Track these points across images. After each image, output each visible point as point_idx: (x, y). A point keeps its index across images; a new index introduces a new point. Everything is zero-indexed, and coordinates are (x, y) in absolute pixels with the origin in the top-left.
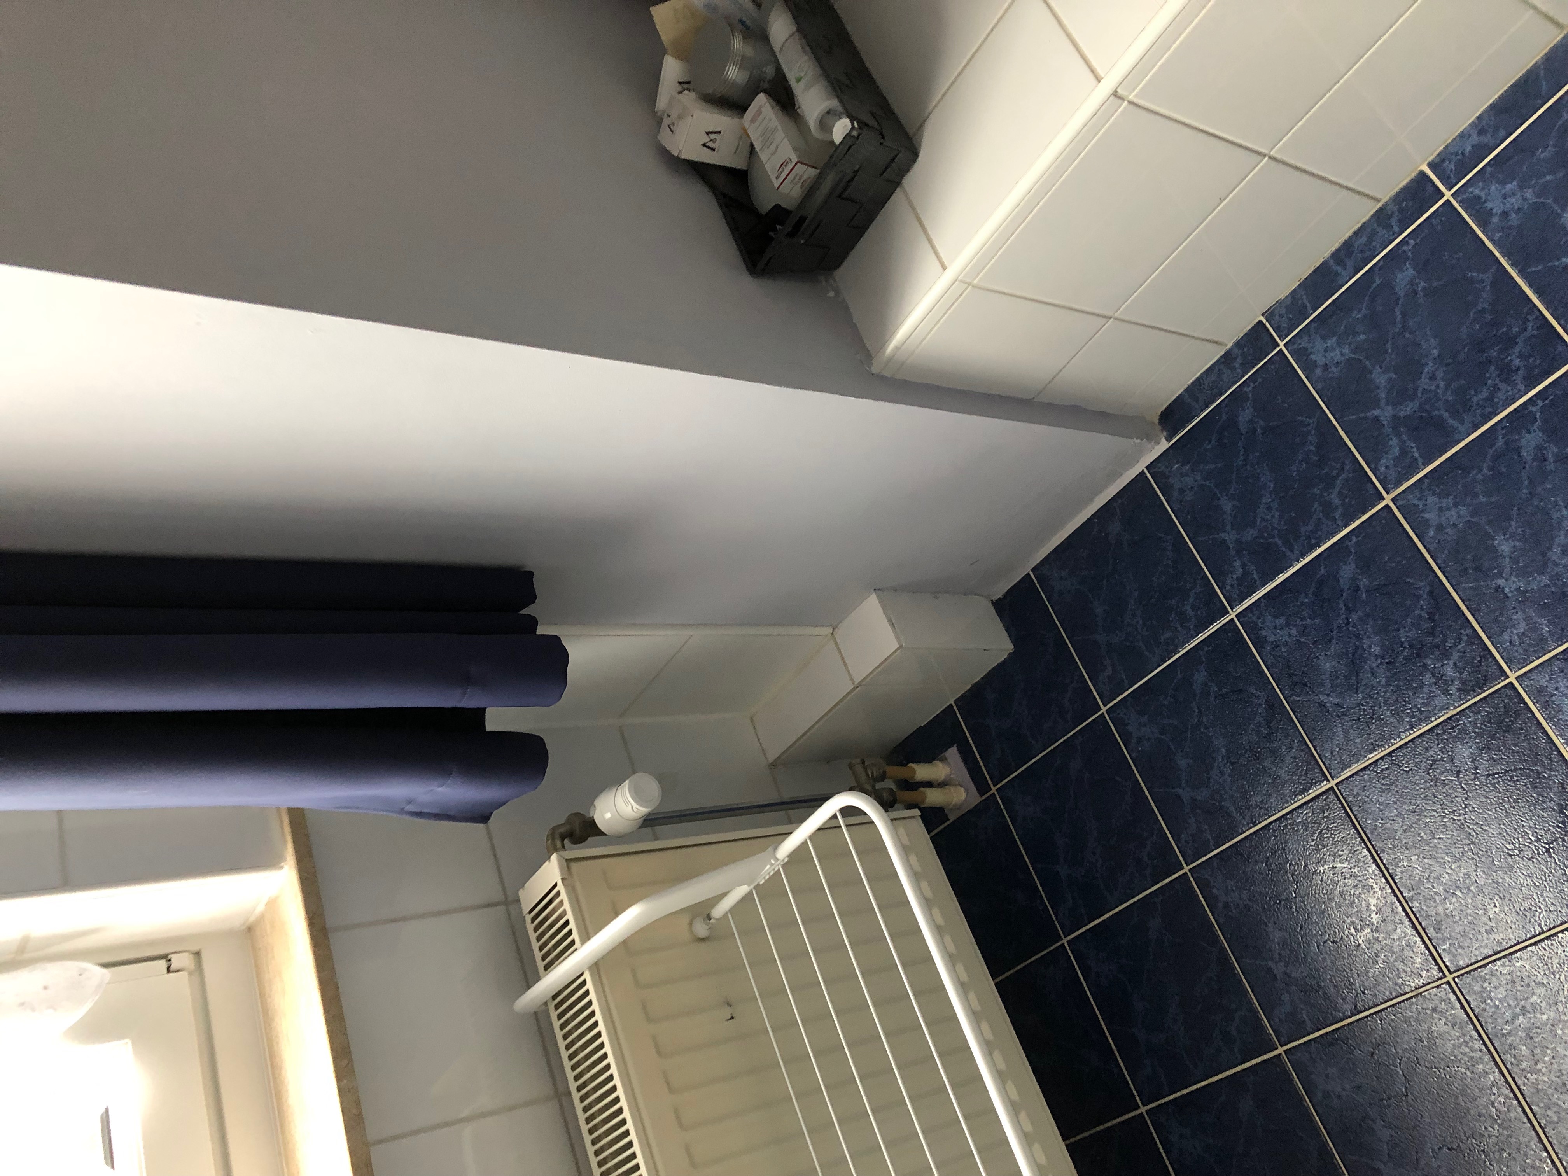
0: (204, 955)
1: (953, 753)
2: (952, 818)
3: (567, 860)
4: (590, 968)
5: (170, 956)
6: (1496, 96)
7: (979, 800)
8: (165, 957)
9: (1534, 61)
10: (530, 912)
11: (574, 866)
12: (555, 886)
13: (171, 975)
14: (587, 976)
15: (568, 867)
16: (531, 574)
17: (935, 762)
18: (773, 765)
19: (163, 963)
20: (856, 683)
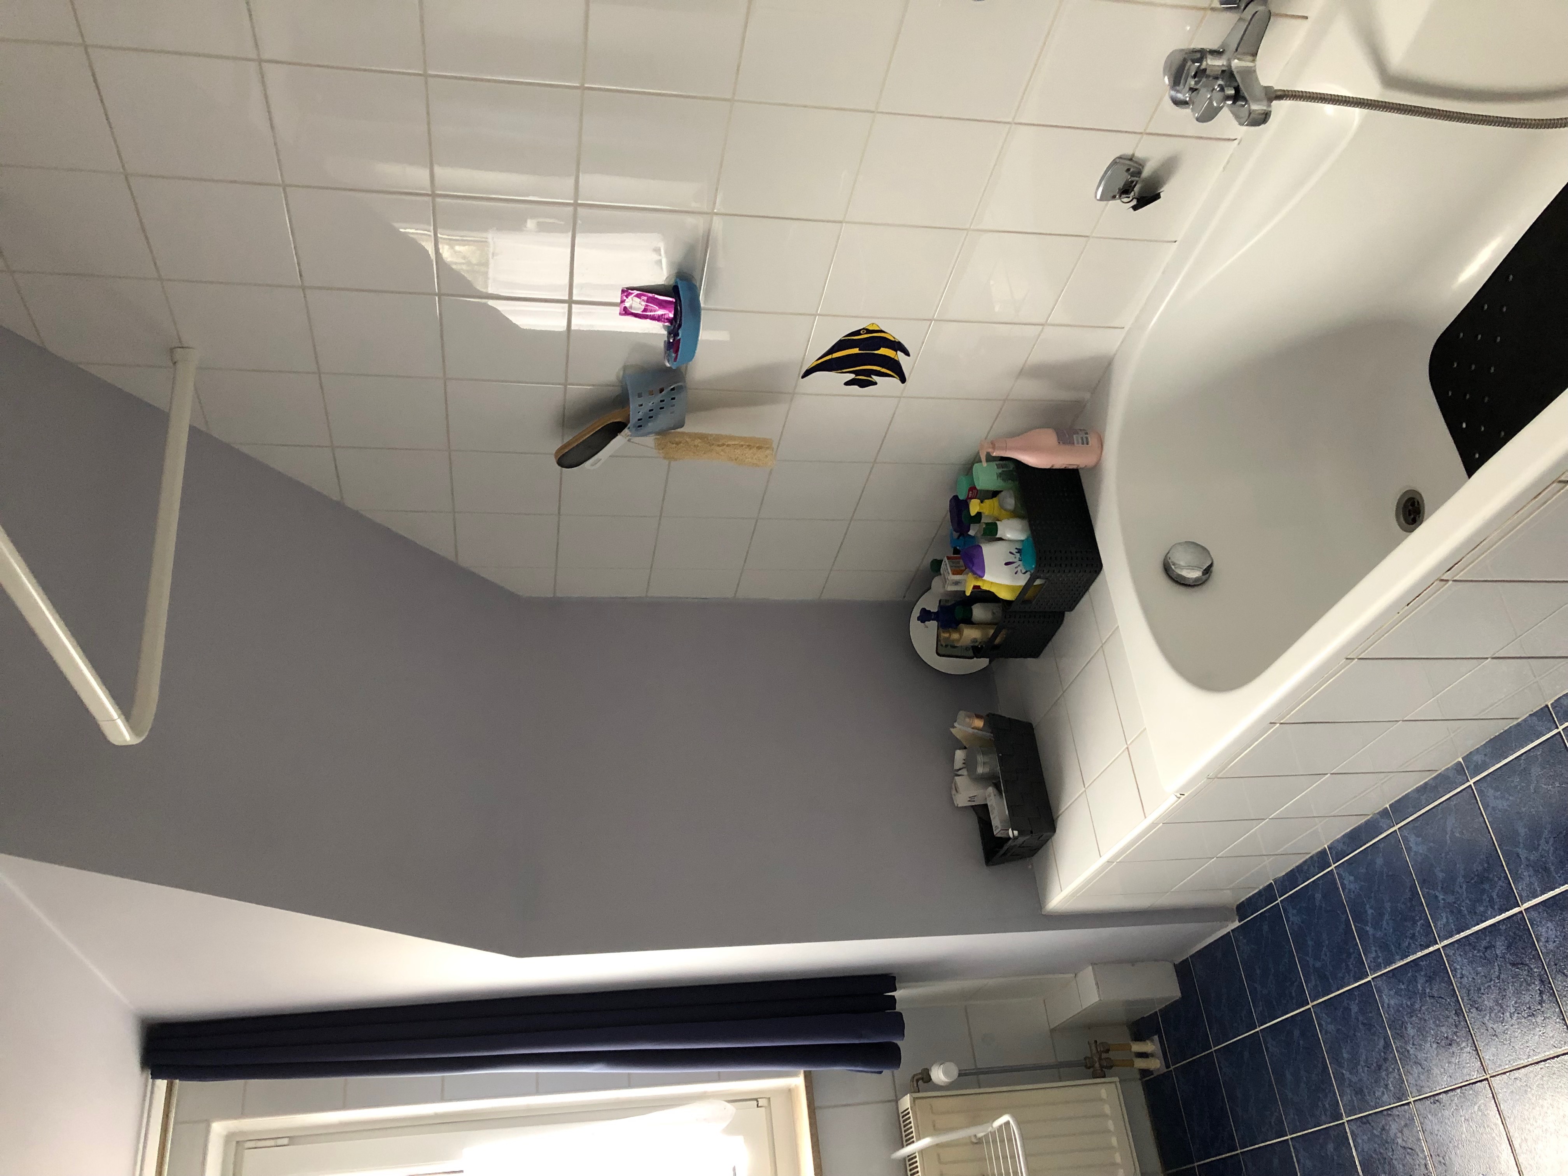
0: (771, 1099)
1: (1156, 1037)
2: (1155, 1075)
3: (914, 1098)
4: (918, 1152)
5: (759, 1100)
6: (1349, 830)
7: (1166, 1070)
8: (756, 1100)
9: (1359, 823)
10: (902, 1113)
11: (917, 1101)
12: (908, 1109)
13: (759, 1108)
14: (917, 1154)
15: (914, 1101)
16: (894, 978)
17: (1148, 1041)
18: (1052, 1031)
19: (755, 1102)
20: (1084, 1008)
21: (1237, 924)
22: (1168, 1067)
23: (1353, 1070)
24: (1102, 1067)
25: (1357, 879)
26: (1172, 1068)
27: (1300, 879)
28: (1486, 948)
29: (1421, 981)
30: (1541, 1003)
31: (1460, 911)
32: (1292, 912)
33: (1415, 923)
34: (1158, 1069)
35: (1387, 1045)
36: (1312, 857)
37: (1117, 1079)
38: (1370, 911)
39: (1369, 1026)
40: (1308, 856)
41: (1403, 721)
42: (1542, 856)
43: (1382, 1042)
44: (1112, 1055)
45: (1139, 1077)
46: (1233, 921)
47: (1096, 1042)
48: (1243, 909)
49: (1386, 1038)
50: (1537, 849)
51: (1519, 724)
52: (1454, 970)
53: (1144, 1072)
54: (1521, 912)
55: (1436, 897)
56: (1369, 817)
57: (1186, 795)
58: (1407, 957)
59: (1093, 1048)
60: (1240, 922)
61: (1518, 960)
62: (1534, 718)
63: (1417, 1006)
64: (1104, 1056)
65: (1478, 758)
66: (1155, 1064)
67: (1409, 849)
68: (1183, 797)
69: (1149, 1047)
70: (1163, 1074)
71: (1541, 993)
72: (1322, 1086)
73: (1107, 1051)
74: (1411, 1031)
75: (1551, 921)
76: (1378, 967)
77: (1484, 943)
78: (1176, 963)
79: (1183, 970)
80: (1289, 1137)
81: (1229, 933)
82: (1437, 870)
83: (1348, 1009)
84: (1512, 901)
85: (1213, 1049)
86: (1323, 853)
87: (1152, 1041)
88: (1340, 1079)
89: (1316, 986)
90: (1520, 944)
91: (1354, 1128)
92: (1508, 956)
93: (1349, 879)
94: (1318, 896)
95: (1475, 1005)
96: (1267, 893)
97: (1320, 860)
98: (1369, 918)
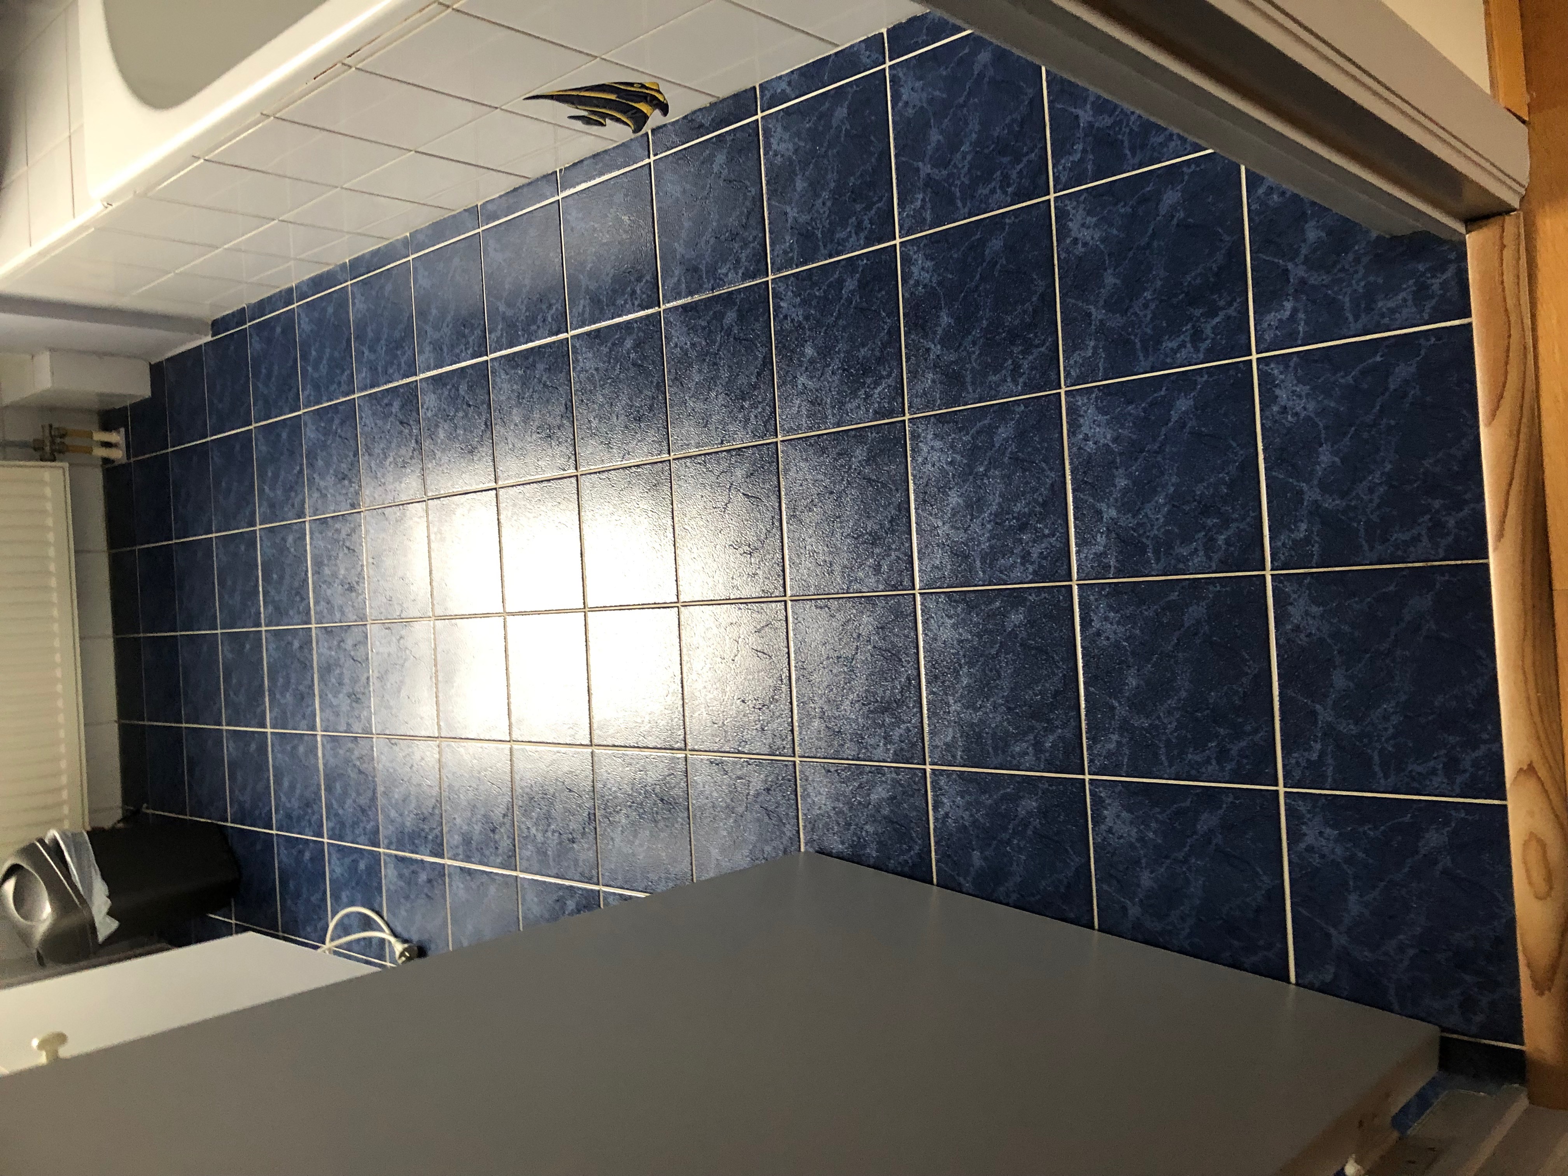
21: (209, 338)
22: (128, 457)
23: (273, 488)
24: (53, 451)
25: (311, 321)
26: (132, 460)
27: (267, 310)
28: (386, 405)
29: (337, 421)
30: (412, 458)
31: (376, 369)
32: (256, 338)
33: (343, 371)
34: (119, 460)
35: (301, 471)
36: (281, 292)
37: (66, 465)
38: (314, 353)
39: (292, 453)
40: (278, 290)
41: (342, 188)
42: (441, 337)
43: (298, 468)
44: (67, 440)
45: (101, 463)
46: (206, 335)
47: (51, 426)
48: (217, 325)
49: (302, 465)
50: (439, 330)
51: (454, 216)
52: (361, 418)
53: (106, 461)
54: (416, 381)
55: (363, 353)
56: (331, 267)
57: (114, 206)
58: (332, 400)
59: (47, 432)
60: (212, 336)
61: (405, 421)
62: (467, 214)
63: (329, 442)
64: (58, 440)
65: (421, 237)
66: (118, 455)
67: (354, 304)
68: (110, 208)
69: (115, 437)
70: (123, 465)
71: (414, 450)
72: (246, 498)
73: (63, 436)
74: (320, 463)
75: (434, 393)
76: (365, 389)
77: (386, 401)
78: (152, 363)
79: (157, 371)
80: (214, 535)
81: (201, 346)
82: (369, 330)
83: (279, 435)
84: (413, 370)
85: (170, 450)
86: (290, 290)
87: (119, 432)
88: (262, 491)
89: (309, 395)
90: (409, 407)
91: (263, 533)
92: (399, 415)
93: (305, 319)
94: (279, 330)
95: (369, 451)
96: (239, 316)
97: (287, 296)
98: (312, 359)
